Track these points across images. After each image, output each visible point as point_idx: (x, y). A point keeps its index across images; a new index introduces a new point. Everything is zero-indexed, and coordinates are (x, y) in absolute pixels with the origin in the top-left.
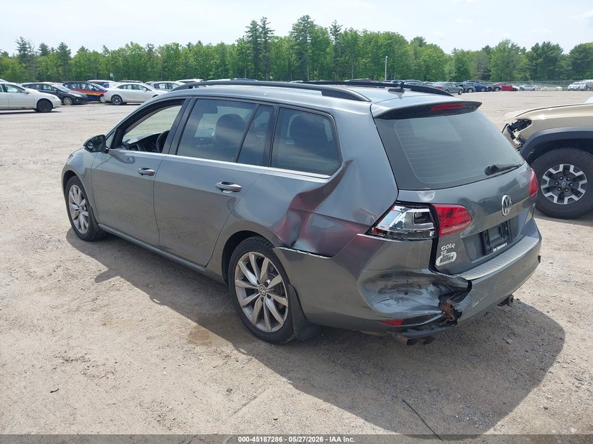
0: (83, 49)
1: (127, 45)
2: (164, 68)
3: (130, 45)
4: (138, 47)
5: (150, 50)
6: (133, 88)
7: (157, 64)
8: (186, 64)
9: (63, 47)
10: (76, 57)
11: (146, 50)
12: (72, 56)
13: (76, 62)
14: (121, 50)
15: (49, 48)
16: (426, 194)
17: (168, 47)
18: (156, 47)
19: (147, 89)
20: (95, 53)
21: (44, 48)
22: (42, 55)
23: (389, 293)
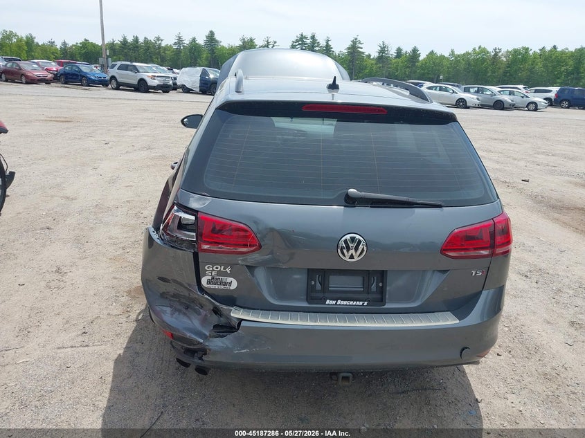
0: (432, 53)
1: (474, 49)
2: (505, 72)
3: (477, 49)
4: (483, 51)
5: (496, 54)
6: (441, 89)
7: (499, 69)
8: (531, 71)
9: (415, 50)
10: (424, 60)
11: (493, 54)
12: (421, 58)
13: (422, 64)
14: (468, 53)
15: (404, 51)
16: (200, 199)
17: (516, 51)
18: (504, 50)
19: (454, 92)
20: (442, 57)
21: (399, 51)
22: (396, 57)
23: (170, 300)
